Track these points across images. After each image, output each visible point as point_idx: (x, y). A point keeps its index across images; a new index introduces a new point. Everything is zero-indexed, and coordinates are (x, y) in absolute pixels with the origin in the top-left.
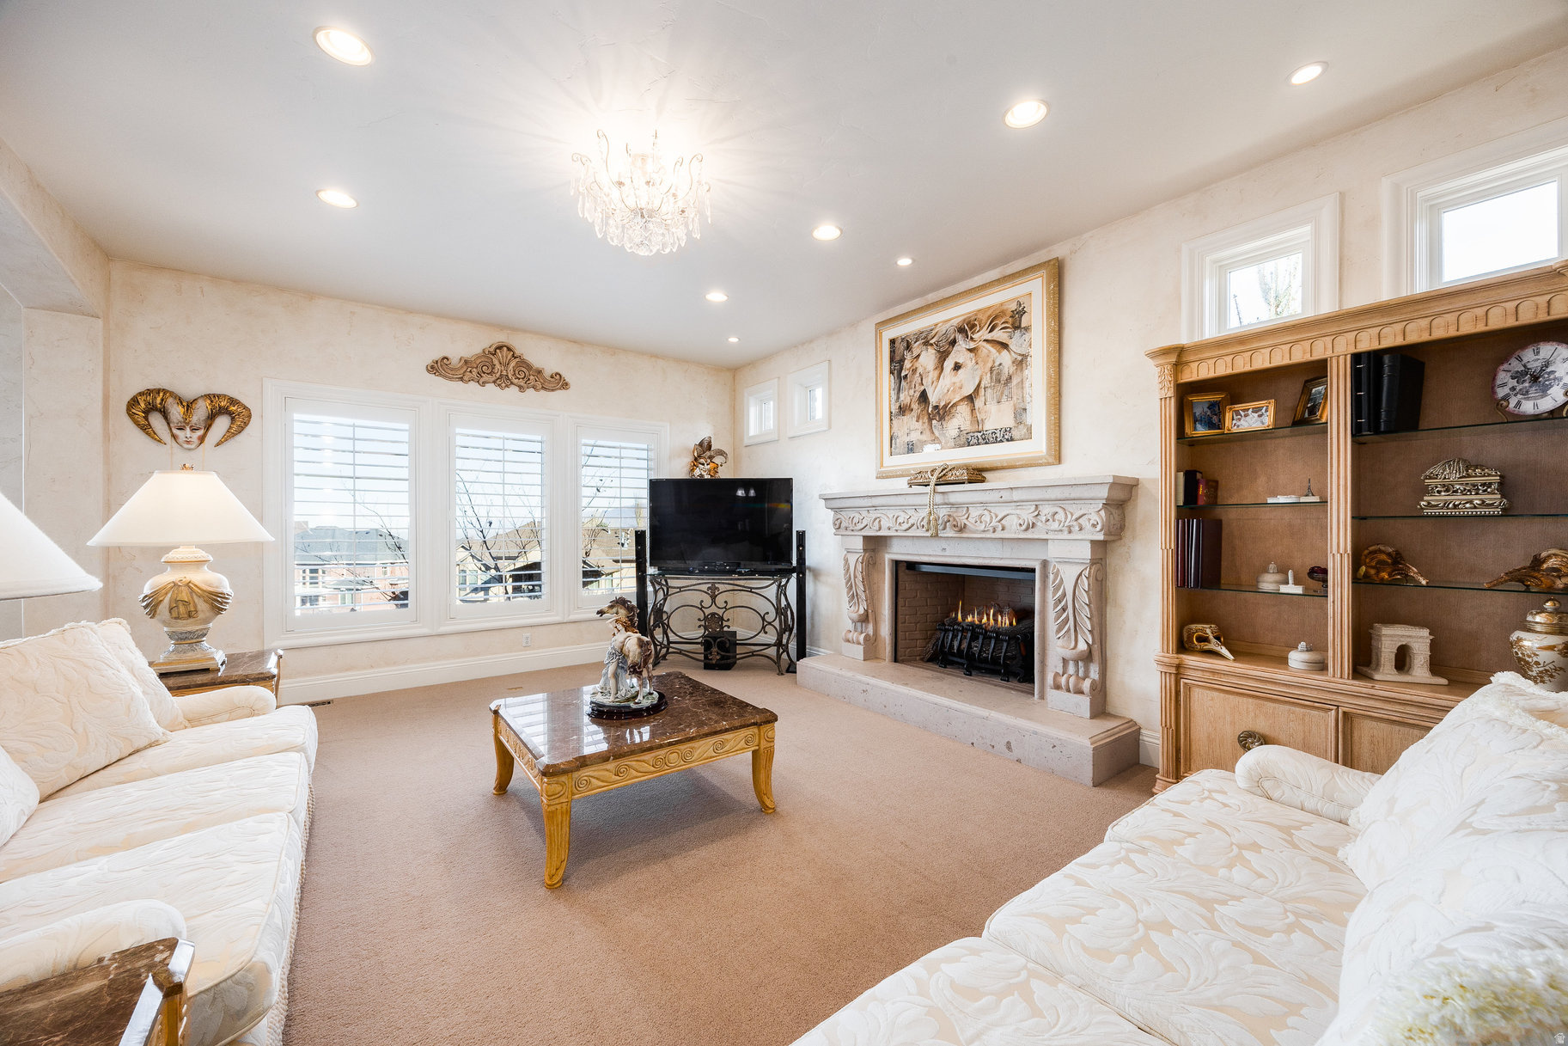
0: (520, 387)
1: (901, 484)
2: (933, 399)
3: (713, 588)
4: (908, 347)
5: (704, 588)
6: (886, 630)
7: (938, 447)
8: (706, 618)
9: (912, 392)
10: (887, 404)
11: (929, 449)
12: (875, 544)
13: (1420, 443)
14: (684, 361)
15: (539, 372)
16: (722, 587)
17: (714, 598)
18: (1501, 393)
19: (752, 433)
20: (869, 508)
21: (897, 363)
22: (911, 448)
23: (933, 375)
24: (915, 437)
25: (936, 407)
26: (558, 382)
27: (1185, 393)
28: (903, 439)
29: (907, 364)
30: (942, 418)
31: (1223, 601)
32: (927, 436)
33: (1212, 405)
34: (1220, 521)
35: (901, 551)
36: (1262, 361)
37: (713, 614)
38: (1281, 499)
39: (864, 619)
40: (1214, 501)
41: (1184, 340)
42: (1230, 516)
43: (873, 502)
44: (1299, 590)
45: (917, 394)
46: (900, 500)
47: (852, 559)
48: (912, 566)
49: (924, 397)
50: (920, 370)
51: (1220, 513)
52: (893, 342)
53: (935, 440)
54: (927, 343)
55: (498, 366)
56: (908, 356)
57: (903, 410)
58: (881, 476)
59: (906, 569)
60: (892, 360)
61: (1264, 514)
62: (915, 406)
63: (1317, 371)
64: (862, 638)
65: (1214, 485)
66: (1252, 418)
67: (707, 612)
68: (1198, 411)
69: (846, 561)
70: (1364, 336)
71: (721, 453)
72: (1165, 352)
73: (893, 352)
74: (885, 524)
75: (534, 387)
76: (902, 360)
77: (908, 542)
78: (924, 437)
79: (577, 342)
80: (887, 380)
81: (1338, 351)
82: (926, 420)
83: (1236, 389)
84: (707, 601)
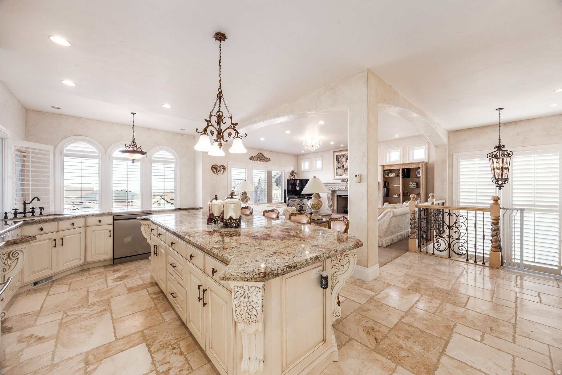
0: (263, 161)
1: (340, 181)
2: (345, 166)
3: (301, 201)
4: (340, 157)
5: (299, 201)
6: (335, 208)
7: (346, 175)
8: (299, 206)
9: (341, 165)
10: (336, 166)
11: (344, 175)
12: (334, 192)
13: (410, 179)
14: (288, 154)
15: (266, 158)
16: (303, 200)
17: (301, 202)
18: (417, 174)
19: (302, 169)
20: (333, 186)
21: (338, 160)
22: (341, 175)
23: (345, 162)
24: (341, 173)
25: (346, 168)
26: (268, 160)
27: (384, 171)
28: (339, 173)
29: (340, 160)
30: (347, 170)
31: (389, 198)
32: (344, 173)
33: (388, 172)
34: (389, 188)
35: (338, 193)
36: (393, 168)
37: (301, 206)
38: (396, 185)
39: (331, 206)
40: (388, 185)
41: (384, 164)
42: (390, 187)
43: (334, 184)
44: (397, 197)
45: (342, 165)
46: (340, 184)
47: (329, 195)
48: (340, 196)
49: (343, 166)
50: (342, 161)
51: (389, 187)
52: (337, 155)
53: (345, 174)
54: (344, 157)
55: (260, 157)
56: (340, 158)
57: (339, 168)
58: (334, 180)
59: (339, 196)
60: (337, 159)
61: (394, 187)
62: (341, 167)
63: (399, 170)
64: (331, 209)
65: (388, 183)
66: (392, 175)
67: (300, 205)
68: (386, 173)
69: (328, 195)
70: (403, 166)
71: (296, 173)
72: (382, 166)
73: (337, 157)
74: (336, 188)
75: (265, 161)
76: (339, 159)
77: (340, 192)
78: (343, 173)
79: (271, 152)
80: (336, 162)
81: (401, 168)
82: (344, 170)
83: (391, 171)
84: (300, 203)
